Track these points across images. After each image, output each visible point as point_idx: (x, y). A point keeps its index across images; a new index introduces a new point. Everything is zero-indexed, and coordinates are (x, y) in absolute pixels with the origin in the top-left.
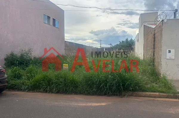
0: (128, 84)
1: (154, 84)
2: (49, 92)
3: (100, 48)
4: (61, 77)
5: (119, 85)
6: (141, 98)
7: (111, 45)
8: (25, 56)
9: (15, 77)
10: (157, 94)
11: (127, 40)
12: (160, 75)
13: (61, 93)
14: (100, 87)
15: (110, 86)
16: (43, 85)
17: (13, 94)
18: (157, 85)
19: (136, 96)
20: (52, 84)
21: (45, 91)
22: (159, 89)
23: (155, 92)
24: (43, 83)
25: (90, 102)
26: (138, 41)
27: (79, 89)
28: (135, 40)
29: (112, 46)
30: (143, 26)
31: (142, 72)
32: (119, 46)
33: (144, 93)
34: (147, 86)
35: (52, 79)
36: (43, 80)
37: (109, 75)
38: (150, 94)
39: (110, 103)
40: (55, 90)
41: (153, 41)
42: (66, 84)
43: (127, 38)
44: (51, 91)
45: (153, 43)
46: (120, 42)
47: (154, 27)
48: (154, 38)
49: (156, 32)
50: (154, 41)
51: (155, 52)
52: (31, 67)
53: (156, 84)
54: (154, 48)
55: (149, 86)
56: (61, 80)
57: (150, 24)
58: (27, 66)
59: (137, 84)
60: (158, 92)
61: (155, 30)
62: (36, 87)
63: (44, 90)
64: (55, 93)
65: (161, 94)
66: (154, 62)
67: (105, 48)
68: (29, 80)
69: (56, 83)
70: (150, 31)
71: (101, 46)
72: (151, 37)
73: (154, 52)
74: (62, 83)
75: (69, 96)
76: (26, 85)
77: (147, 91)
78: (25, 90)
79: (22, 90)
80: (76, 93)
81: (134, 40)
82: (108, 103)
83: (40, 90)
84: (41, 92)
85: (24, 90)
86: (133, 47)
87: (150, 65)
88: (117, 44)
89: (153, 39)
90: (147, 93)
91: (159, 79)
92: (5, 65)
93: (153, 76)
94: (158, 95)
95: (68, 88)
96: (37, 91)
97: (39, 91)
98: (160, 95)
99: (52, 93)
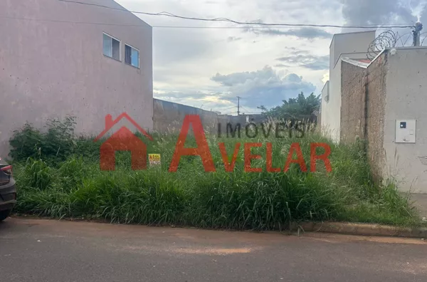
0: (304, 203)
1: (366, 203)
2: (116, 221)
3: (237, 115)
4: (144, 186)
5: (283, 205)
6: (334, 236)
7: (263, 108)
8: (58, 134)
9: (33, 185)
10: (374, 226)
11: (301, 96)
12: (381, 181)
13: (142, 224)
14: (236, 208)
15: (260, 208)
16: (101, 204)
17: (30, 226)
18: (374, 206)
19: (324, 232)
20: (122, 202)
21: (106, 218)
22: (378, 215)
23: (368, 222)
24: (100, 198)
25: (213, 245)
26: (328, 100)
27: (187, 214)
28: (320, 98)
29: (264, 111)
30: (339, 63)
31: (338, 175)
32: (283, 111)
33: (342, 225)
34: (348, 208)
35: (122, 189)
36: (102, 193)
37: (258, 180)
38: (357, 228)
39: (261, 248)
40: (130, 217)
41: (363, 100)
42: (155, 201)
43: (302, 93)
44: (120, 219)
45: (364, 104)
46: (285, 102)
47: (365, 65)
48: (367, 93)
49: (370, 77)
50: (366, 100)
51: (368, 127)
52: (72, 160)
53: (371, 202)
54: (366, 117)
55: (354, 207)
56: (144, 192)
57: (356, 60)
58: (64, 159)
59: (325, 203)
60: (376, 222)
61: (368, 74)
62: (83, 210)
63: (104, 216)
64: (130, 223)
65: (382, 226)
66: (365, 151)
67: (249, 115)
68: (68, 192)
69: (131, 199)
70: (356, 76)
71: (238, 112)
72: (358, 91)
73: (366, 125)
74: (144, 198)
75: (164, 231)
76: (60, 203)
77: (350, 221)
78: (58, 215)
79: (49, 215)
80: (179, 224)
81: (318, 97)
82: (256, 248)
83: (93, 216)
84: (96, 220)
85: (56, 216)
86: (315, 112)
87: (356, 157)
88: (278, 108)
89: (364, 95)
90: (350, 224)
91: (377, 191)
92: (12, 157)
93: (363, 183)
94: (375, 229)
95: (160, 212)
96: (85, 219)
97: (91, 219)
98: (380, 229)
99: (122, 222)
